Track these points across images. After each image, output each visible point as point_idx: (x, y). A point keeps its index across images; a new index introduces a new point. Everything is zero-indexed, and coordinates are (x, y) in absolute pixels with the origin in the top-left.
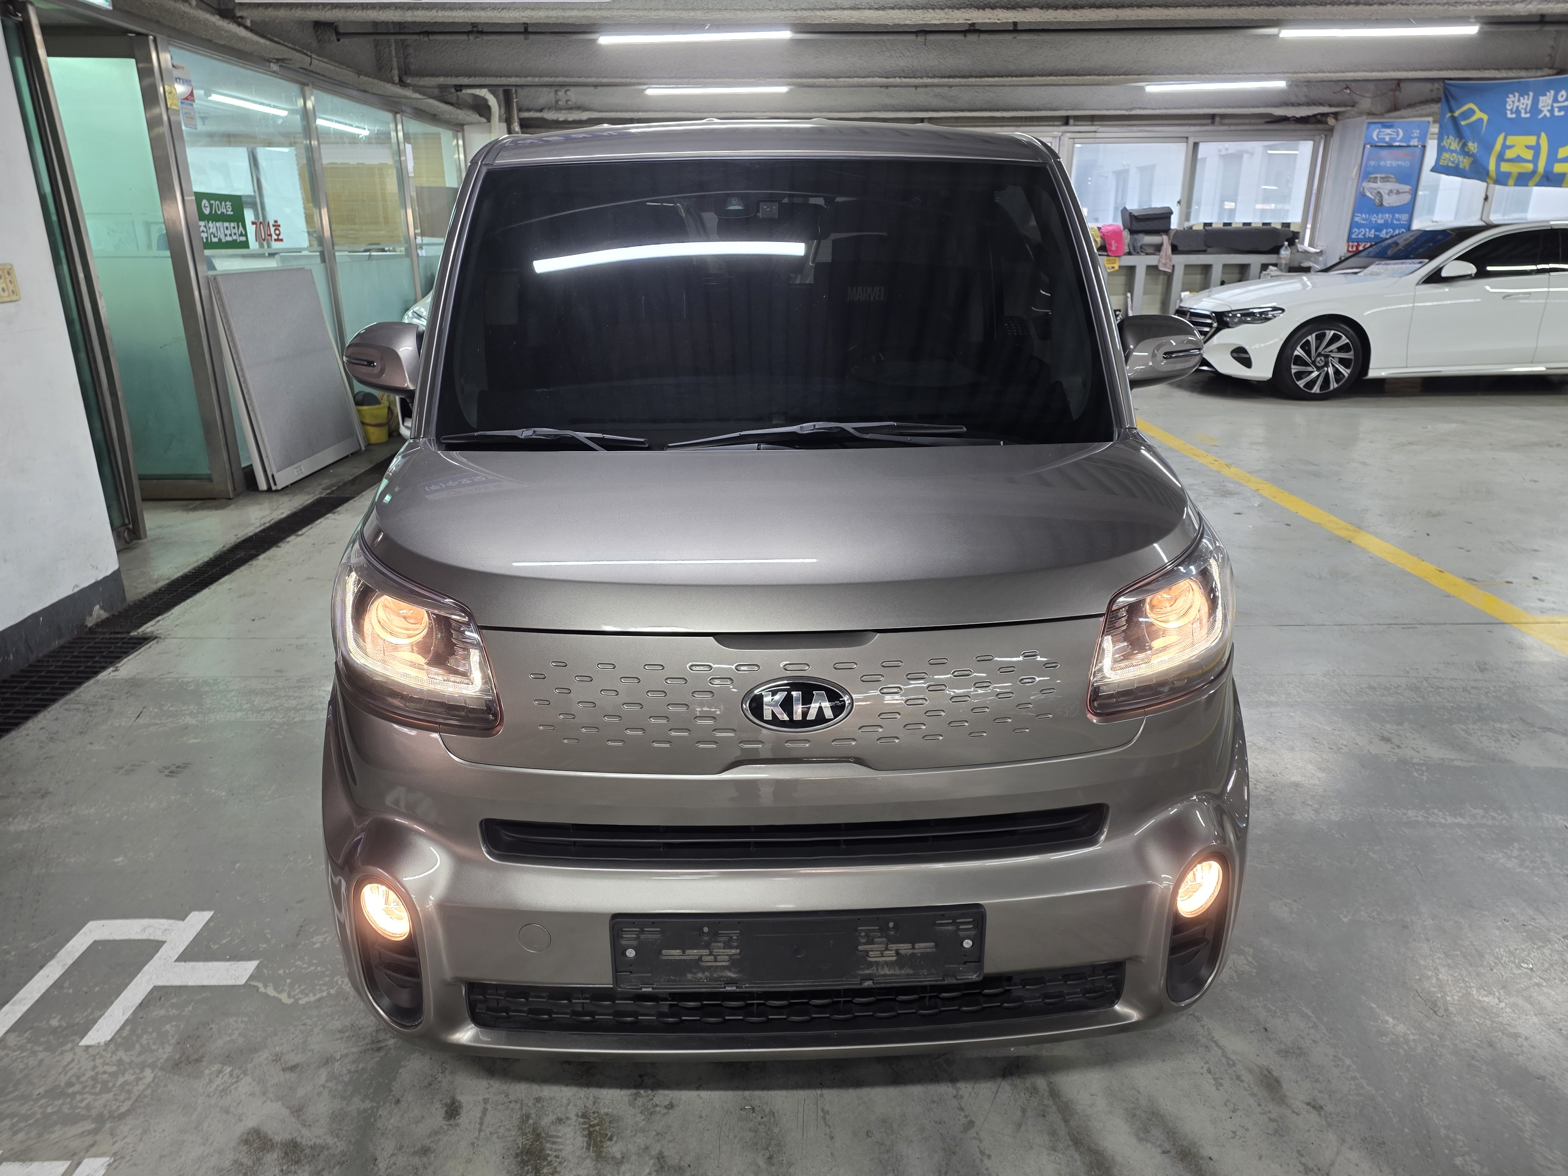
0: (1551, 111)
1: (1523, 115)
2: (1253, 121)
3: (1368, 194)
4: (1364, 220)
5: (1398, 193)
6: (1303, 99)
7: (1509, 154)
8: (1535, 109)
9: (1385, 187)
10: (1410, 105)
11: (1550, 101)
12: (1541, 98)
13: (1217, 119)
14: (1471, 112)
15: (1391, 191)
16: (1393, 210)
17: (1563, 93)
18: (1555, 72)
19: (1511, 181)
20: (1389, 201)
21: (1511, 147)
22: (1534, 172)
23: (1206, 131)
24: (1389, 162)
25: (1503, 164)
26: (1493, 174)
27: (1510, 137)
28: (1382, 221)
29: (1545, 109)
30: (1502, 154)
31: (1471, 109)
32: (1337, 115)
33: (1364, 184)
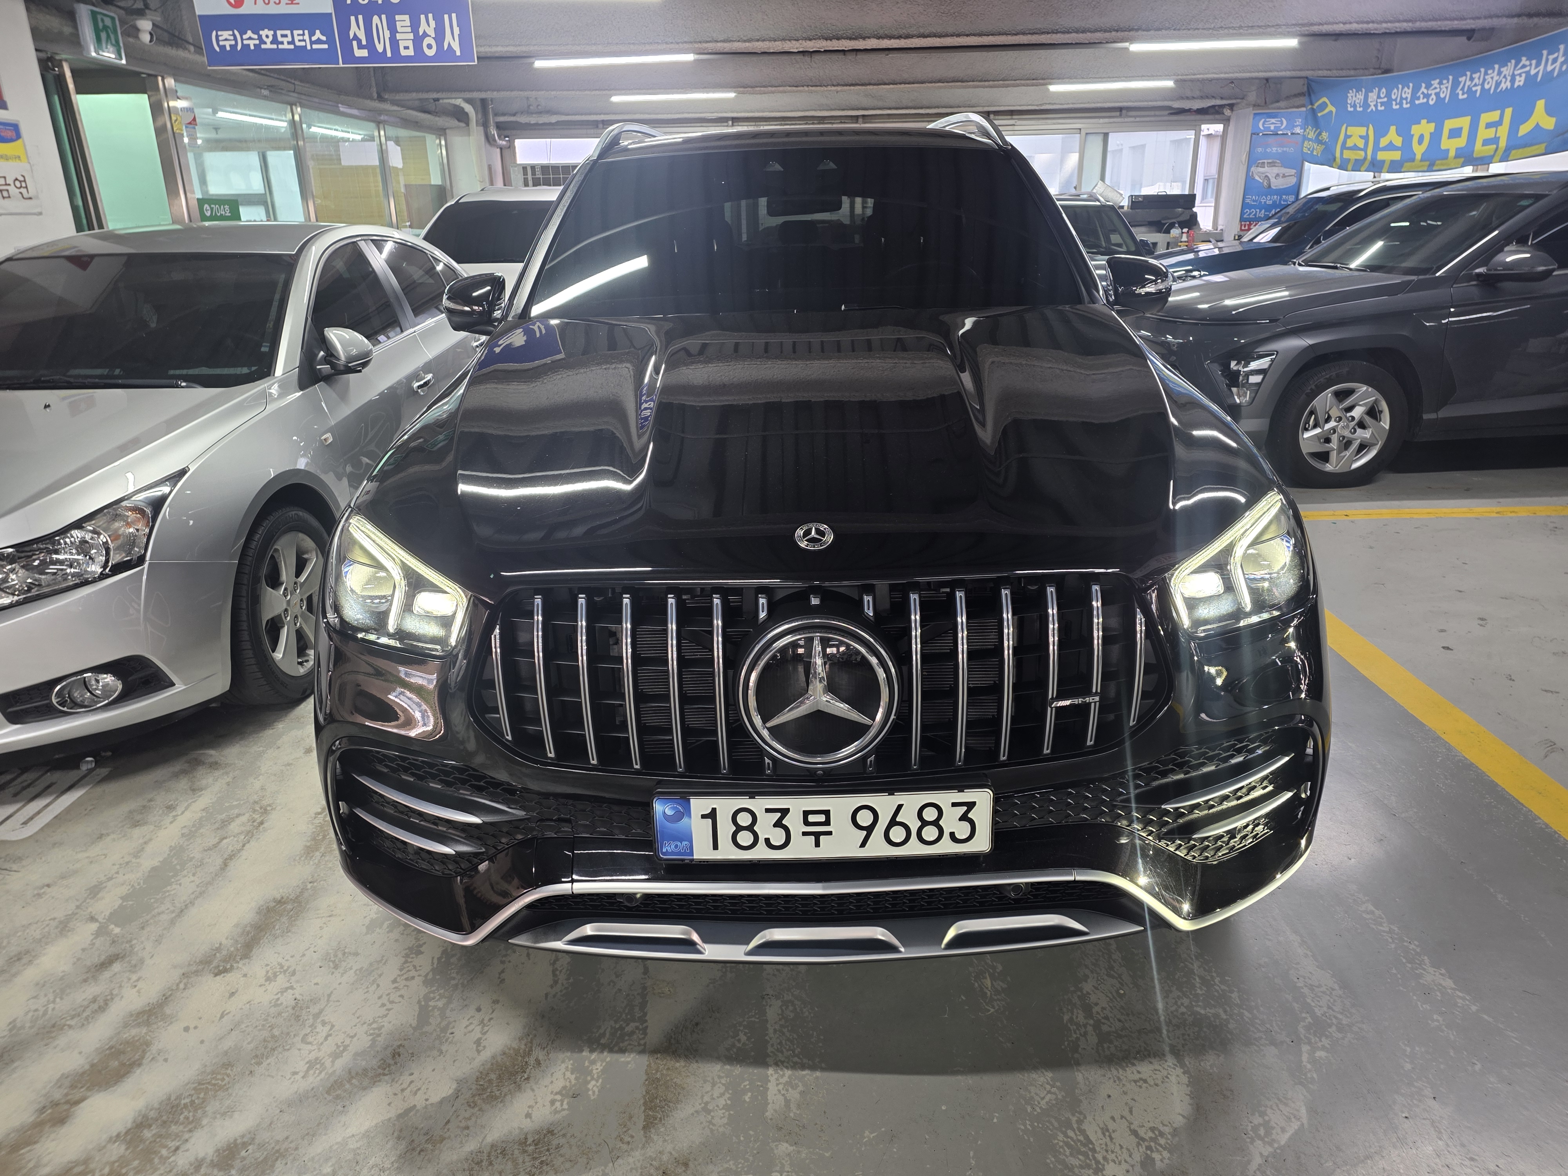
0: (1376, 106)
1: (1358, 109)
2: (1157, 113)
3: (1257, 178)
4: (1254, 201)
5: (1284, 176)
6: (1197, 93)
7: (1350, 143)
8: (1366, 105)
9: (1271, 172)
10: (1288, 98)
11: (1375, 97)
12: (1370, 94)
13: (1124, 112)
14: (1324, 106)
15: (1278, 175)
16: (1281, 192)
17: (1384, 90)
18: (1380, 71)
19: (1350, 167)
20: (1277, 184)
21: (1350, 136)
22: (1365, 158)
23: (1114, 122)
24: (1274, 149)
25: (1345, 151)
26: (1338, 160)
27: (1349, 128)
28: (1271, 202)
29: (1372, 104)
30: (1344, 142)
31: (1324, 102)
32: (1231, 106)
33: (1253, 169)
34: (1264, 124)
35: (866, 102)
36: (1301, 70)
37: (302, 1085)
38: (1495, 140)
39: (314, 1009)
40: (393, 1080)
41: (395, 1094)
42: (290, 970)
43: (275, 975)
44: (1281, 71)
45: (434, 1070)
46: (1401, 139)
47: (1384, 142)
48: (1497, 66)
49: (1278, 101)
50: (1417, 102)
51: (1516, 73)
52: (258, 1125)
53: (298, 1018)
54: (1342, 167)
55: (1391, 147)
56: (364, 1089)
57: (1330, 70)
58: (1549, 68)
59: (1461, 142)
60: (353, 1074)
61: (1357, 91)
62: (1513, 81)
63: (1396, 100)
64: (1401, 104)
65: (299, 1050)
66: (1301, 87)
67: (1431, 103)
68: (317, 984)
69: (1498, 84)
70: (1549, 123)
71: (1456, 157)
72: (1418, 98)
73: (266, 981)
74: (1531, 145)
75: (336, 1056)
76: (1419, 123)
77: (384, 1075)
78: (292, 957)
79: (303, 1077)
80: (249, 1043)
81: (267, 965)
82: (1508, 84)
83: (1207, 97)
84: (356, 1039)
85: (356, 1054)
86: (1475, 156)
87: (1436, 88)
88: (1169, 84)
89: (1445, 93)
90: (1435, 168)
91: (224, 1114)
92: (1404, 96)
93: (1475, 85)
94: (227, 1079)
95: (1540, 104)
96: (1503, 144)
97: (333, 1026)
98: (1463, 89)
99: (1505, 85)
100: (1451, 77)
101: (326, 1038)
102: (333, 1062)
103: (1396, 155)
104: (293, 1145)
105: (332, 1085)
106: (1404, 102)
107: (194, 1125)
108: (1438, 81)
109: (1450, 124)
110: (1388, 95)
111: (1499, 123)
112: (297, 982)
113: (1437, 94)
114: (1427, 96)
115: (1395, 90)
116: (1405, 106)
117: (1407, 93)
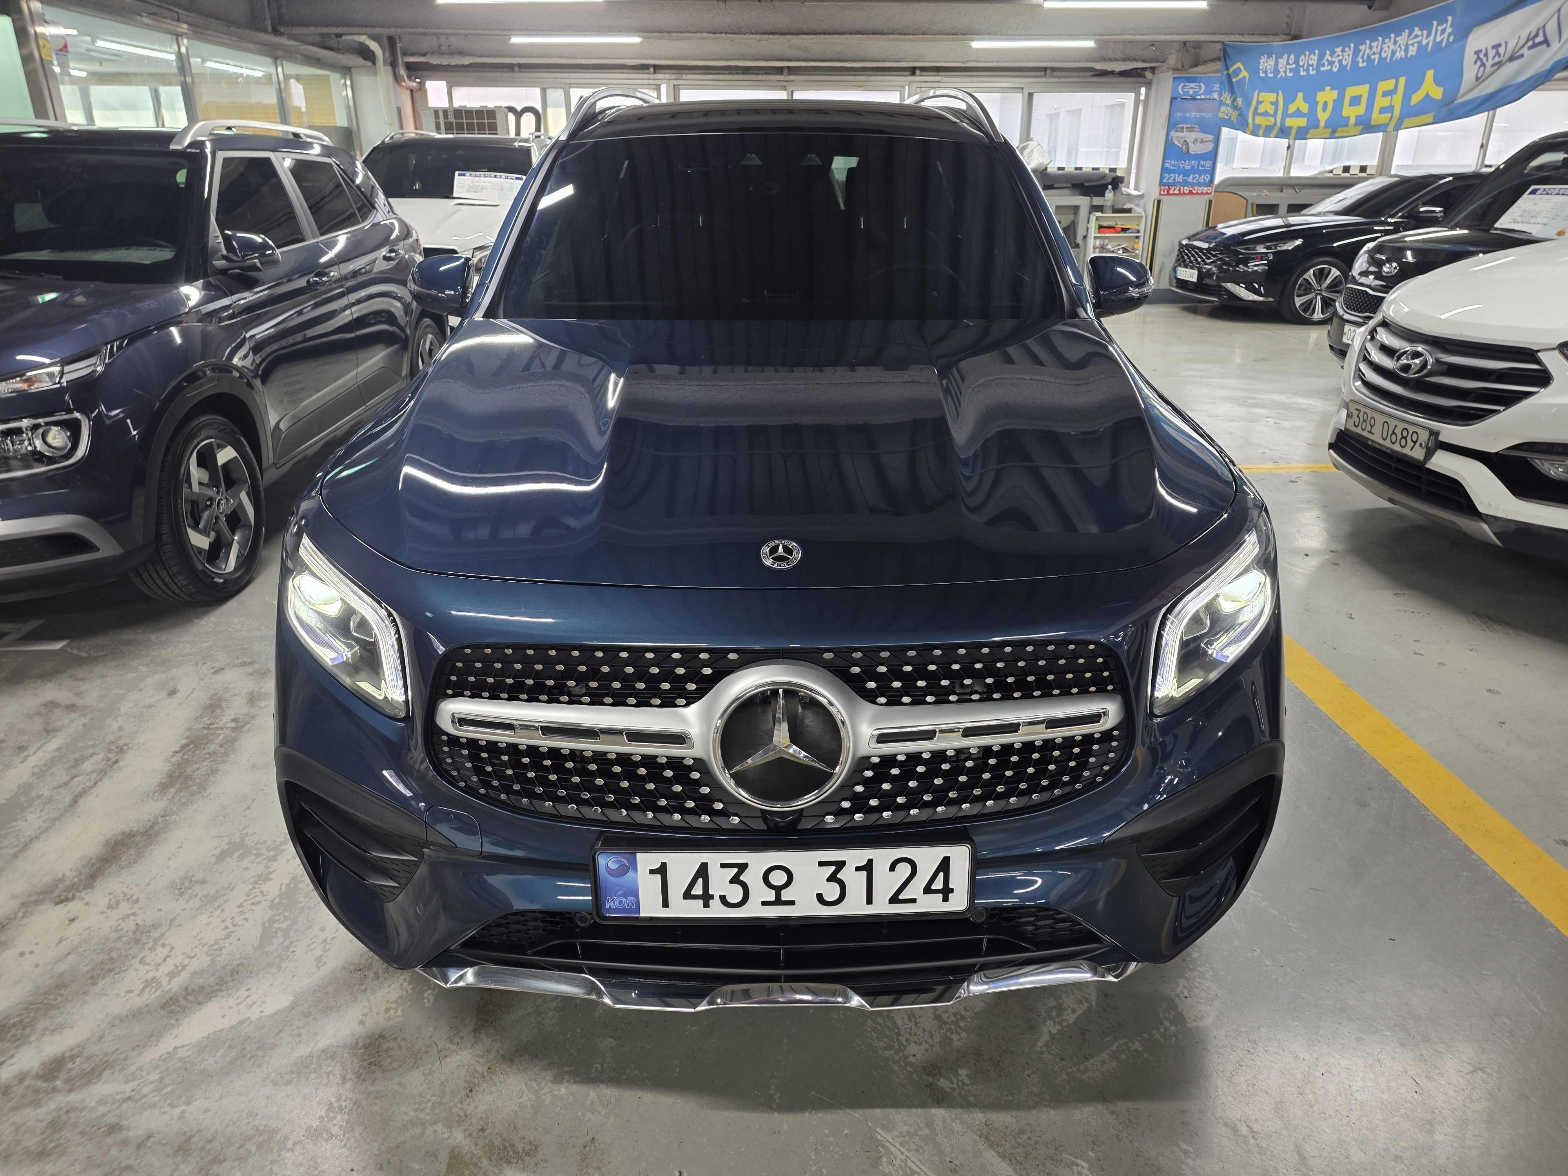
0: (1285, 72)
1: (1269, 75)
2: (1081, 74)
3: (1176, 143)
4: (1173, 166)
5: (1202, 141)
6: (1120, 55)
7: (1261, 110)
8: (1276, 71)
9: (1190, 137)
10: (1205, 63)
11: (1285, 63)
12: (1280, 60)
13: (1049, 72)
14: (1237, 72)
15: (1196, 140)
16: (1199, 157)
17: (1292, 56)
18: (1289, 38)
19: (1261, 132)
20: (1194, 149)
21: (1261, 102)
22: (1275, 124)
23: (1039, 82)
24: (1193, 114)
25: (1257, 117)
26: (1251, 126)
27: (1261, 94)
28: (1189, 167)
29: (1282, 70)
30: (1256, 108)
31: (1239, 68)
32: (1153, 70)
33: (1172, 133)
34: (1183, 88)
35: (790, 53)
36: (1214, 34)
37: (137, 1002)
38: (1390, 109)
39: (155, 934)
40: (229, 995)
41: (230, 1008)
42: (135, 898)
43: (118, 903)
44: (1195, 34)
45: (271, 985)
46: (1307, 105)
47: (1292, 108)
48: (1393, 36)
49: (1196, 65)
50: (1322, 69)
51: (1410, 42)
52: (88, 1039)
53: (137, 942)
54: (1254, 133)
55: (1298, 114)
56: (199, 1004)
57: (1242, 35)
58: (1438, 39)
59: (1360, 110)
60: (190, 990)
61: (1268, 57)
62: (1406, 51)
63: (1303, 66)
64: (1307, 70)
65: (136, 970)
66: (1216, 50)
67: (1335, 70)
68: (160, 910)
69: (1393, 53)
70: (1437, 93)
71: (1356, 124)
72: (1323, 66)
73: (108, 908)
74: (1422, 114)
75: (172, 975)
76: (1324, 90)
77: (221, 991)
78: (137, 886)
79: (138, 995)
80: (86, 966)
81: (110, 894)
82: (1403, 53)
83: (1129, 60)
84: (195, 959)
85: (194, 973)
86: (1372, 123)
87: (1339, 56)
88: (1090, 44)
89: (1347, 61)
90: (1336, 135)
91: (53, 1031)
92: (1310, 63)
93: (1374, 54)
94: (60, 999)
95: (1430, 74)
96: (1397, 112)
97: (173, 948)
98: (1362, 57)
99: (1400, 54)
100: (1352, 45)
101: (165, 960)
102: (170, 981)
103: (1302, 122)
104: (122, 1056)
105: (167, 1002)
106: (1311, 68)
107: (21, 1041)
108: (1341, 48)
109: (1351, 92)
110: (1296, 61)
111: (1393, 92)
112: (141, 908)
113: (1340, 62)
114: (1331, 63)
115: (1303, 57)
116: (1312, 73)
117: (1314, 59)
